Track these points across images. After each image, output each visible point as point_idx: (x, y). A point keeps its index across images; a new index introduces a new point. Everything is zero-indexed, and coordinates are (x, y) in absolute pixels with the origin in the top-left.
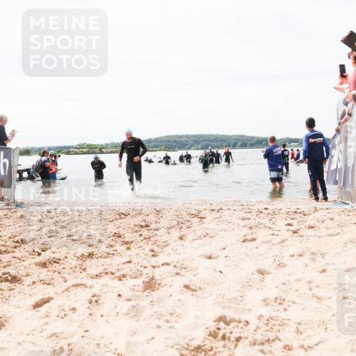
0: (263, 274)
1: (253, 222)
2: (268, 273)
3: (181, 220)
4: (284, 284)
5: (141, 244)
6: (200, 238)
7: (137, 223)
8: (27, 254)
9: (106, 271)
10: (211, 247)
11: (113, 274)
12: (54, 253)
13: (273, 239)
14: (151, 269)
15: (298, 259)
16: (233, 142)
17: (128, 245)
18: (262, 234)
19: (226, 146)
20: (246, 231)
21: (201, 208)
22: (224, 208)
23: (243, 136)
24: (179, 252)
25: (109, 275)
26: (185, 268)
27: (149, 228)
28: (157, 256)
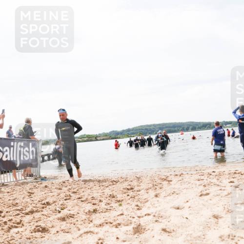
0: (217, 219)
1: (205, 182)
2: (220, 218)
3: (155, 183)
5: (129, 201)
6: (169, 195)
7: (125, 187)
8: (51, 212)
9: (106, 221)
10: (178, 201)
11: (111, 223)
12: (70, 210)
13: (221, 193)
14: (138, 218)
16: (186, 127)
17: (120, 203)
18: (213, 190)
19: (182, 130)
20: (202, 188)
21: (168, 174)
22: (184, 173)
23: (193, 122)
24: (156, 206)
25: (109, 224)
26: (162, 217)
27: (133, 190)
28: (141, 209)
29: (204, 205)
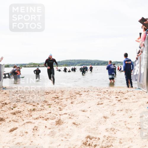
0: (106, 118)
1: (102, 97)
2: (108, 118)
3: (72, 95)
4: (114, 122)
5: (55, 105)
6: (79, 103)
7: (53, 96)
8: (7, 109)
9: (40, 116)
10: (84, 107)
11: (43, 118)
12: (19, 108)
13: (110, 104)
14: (59, 116)
15: (120, 112)
16: (94, 63)
17: (50, 106)
18: (105, 101)
20: (99, 100)
21: (80, 90)
22: (90, 90)
23: (98, 60)
24: (71, 109)
25: (42, 118)
26: (74, 116)
27: (58, 99)
28: (62, 110)
29: (99, 110)
